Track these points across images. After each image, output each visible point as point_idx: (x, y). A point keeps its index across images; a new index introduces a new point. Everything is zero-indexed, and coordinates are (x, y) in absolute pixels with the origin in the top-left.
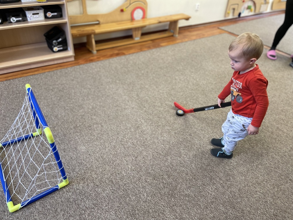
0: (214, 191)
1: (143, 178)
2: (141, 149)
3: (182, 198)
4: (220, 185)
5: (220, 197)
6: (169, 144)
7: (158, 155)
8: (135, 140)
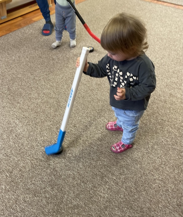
1: (21, 198)
7: (38, 162)
8: (8, 149)
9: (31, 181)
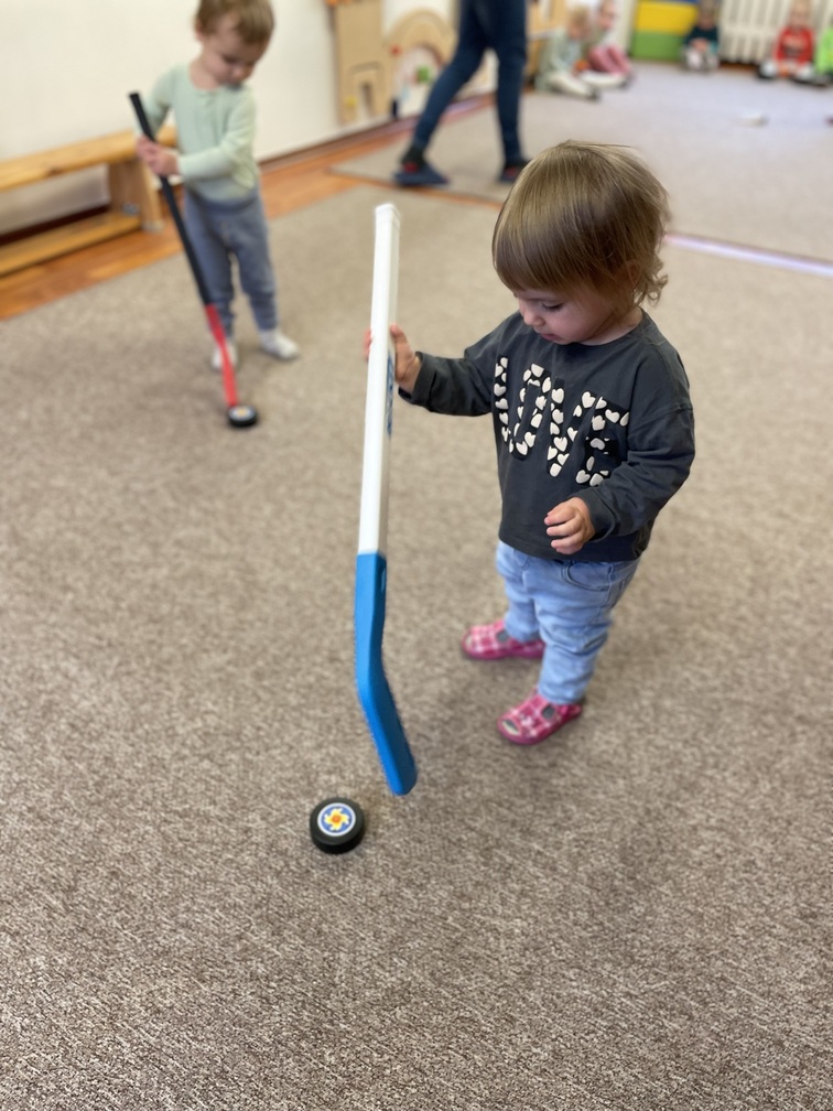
0: (519, 910)
2: (87, 827)
3: (377, 1023)
4: (535, 863)
5: (551, 931)
6: (238, 744)
7: (191, 828)
8: (41, 790)
9: (173, 915)
